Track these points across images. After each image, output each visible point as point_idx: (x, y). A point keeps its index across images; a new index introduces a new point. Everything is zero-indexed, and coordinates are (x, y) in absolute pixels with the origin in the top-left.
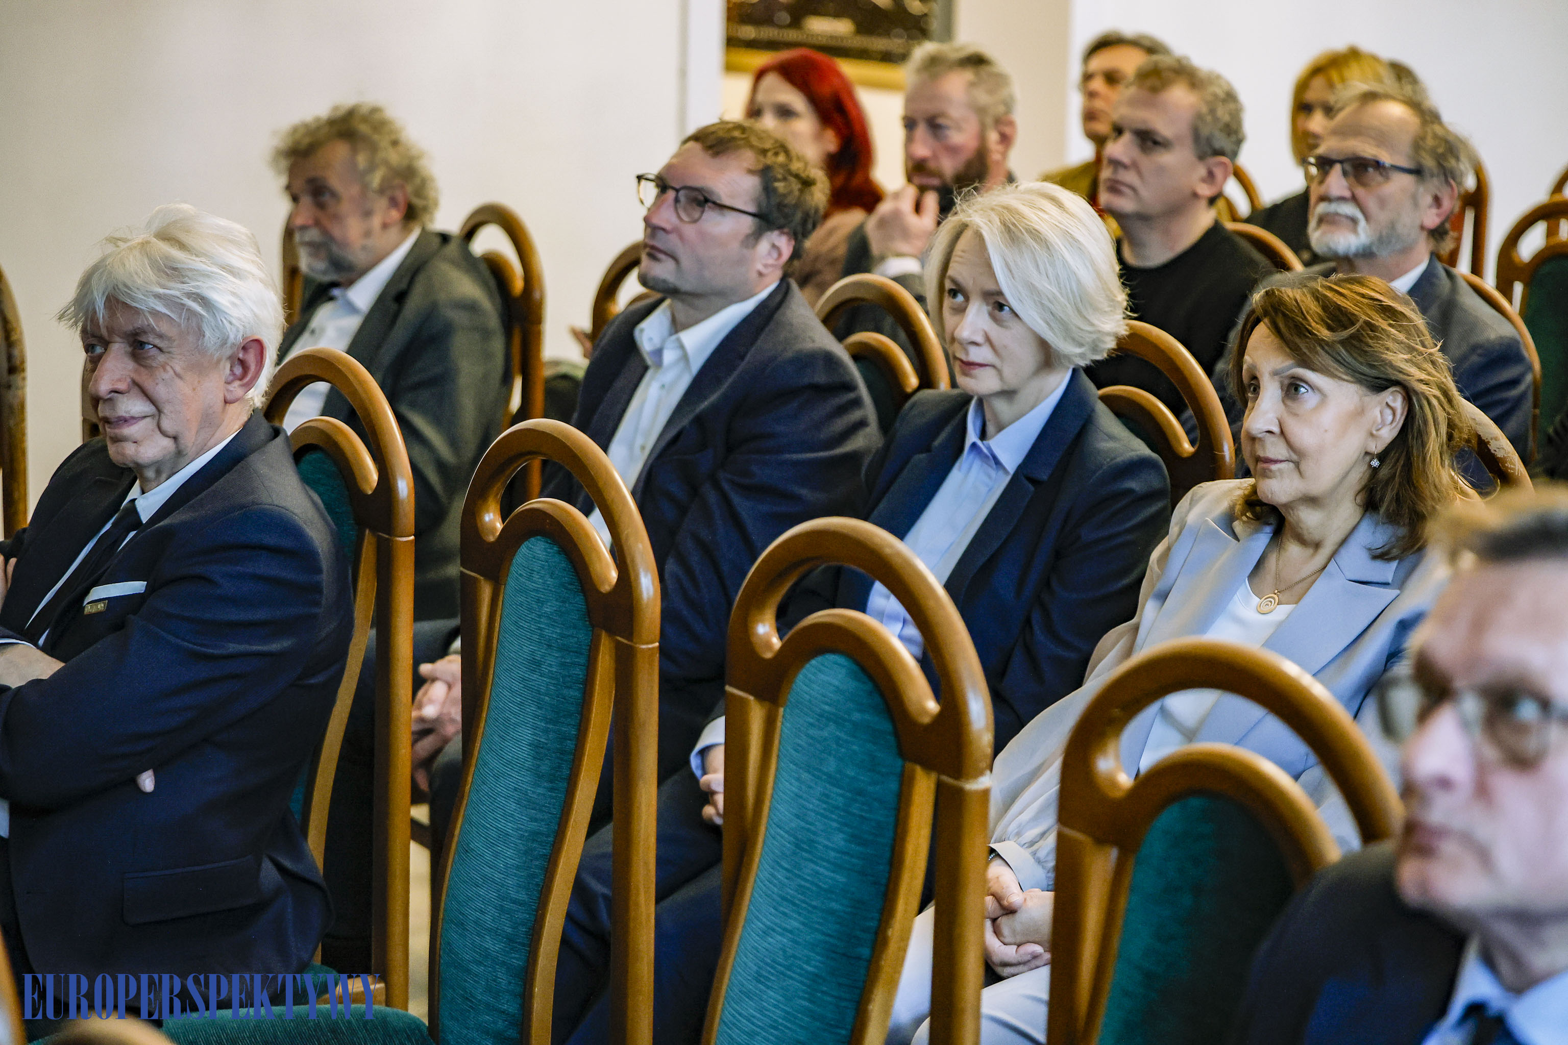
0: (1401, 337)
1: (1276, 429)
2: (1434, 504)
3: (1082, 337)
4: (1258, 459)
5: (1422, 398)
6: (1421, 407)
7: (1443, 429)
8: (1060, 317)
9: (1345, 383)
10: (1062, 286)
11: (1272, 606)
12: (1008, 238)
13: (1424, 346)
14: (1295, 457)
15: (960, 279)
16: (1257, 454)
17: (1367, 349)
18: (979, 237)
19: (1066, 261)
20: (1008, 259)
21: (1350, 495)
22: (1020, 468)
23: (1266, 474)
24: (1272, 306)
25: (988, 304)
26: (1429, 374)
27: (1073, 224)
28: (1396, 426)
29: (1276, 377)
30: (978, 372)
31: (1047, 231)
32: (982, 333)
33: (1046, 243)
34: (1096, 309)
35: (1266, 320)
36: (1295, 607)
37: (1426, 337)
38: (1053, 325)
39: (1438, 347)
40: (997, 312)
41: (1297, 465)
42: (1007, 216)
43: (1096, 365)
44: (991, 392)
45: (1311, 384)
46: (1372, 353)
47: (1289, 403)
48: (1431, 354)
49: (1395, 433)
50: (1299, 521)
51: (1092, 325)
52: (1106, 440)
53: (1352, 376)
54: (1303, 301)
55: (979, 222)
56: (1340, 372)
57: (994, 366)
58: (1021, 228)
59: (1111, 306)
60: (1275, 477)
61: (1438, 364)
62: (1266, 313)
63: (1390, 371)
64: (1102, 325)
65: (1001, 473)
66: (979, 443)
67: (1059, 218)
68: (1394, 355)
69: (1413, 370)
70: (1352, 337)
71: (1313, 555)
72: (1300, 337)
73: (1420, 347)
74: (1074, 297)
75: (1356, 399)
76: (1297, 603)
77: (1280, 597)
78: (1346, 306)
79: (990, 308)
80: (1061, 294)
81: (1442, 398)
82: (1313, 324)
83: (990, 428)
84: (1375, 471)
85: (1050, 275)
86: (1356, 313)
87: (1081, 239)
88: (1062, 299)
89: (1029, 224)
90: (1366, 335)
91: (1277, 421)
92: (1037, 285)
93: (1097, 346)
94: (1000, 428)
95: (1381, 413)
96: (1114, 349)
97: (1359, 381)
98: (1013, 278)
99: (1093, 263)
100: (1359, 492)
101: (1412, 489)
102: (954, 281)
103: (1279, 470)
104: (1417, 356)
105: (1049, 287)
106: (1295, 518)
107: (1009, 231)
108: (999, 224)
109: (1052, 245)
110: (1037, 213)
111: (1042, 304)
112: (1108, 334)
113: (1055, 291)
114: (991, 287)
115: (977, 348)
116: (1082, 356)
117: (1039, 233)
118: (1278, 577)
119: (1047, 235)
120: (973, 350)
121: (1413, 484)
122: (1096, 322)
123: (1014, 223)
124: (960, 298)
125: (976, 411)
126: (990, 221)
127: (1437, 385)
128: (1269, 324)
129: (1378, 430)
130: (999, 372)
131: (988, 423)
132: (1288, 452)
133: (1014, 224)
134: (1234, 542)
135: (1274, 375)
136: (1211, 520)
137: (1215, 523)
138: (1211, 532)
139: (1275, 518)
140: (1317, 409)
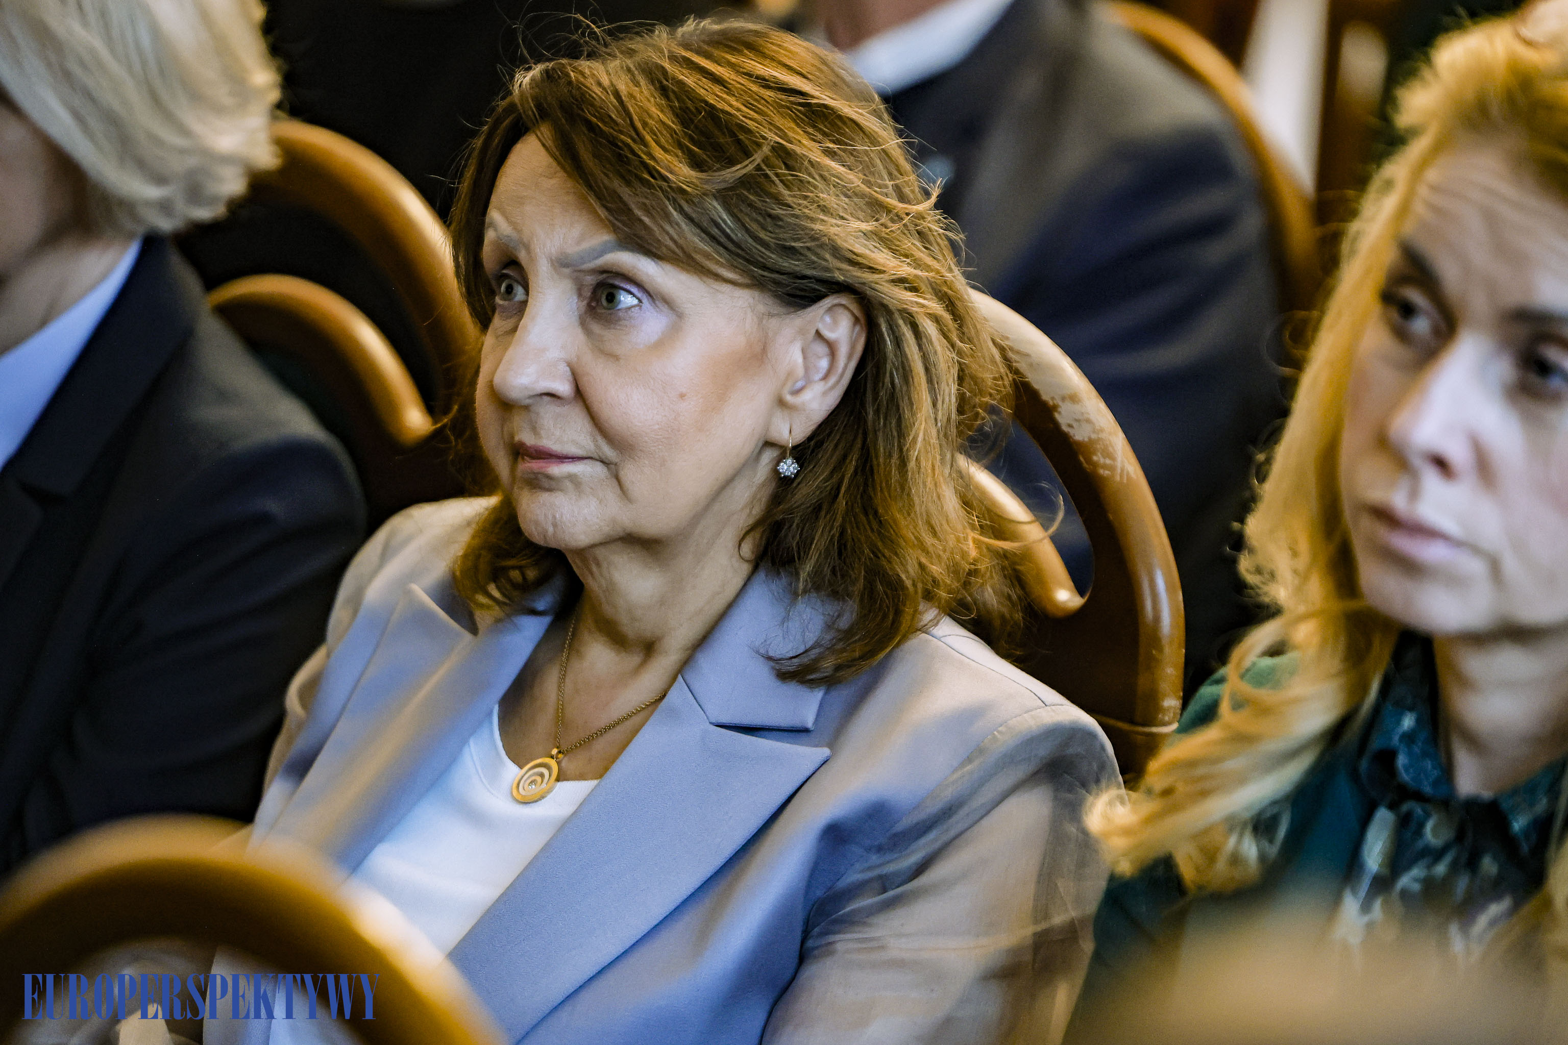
0: (854, 179)
1: (564, 388)
2: (924, 560)
3: (160, 160)
4: (518, 452)
5: (901, 322)
6: (898, 342)
7: (950, 390)
8: (107, 105)
9: (727, 288)
10: (115, 34)
11: (544, 785)
13: (902, 198)
14: (608, 452)
16: (517, 439)
17: (778, 211)
21: (729, 536)
22: (11, 465)
23: (537, 483)
24: (562, 107)
26: (918, 264)
28: (838, 382)
29: (567, 271)
35: (545, 130)
36: (598, 785)
37: (906, 179)
38: (90, 123)
39: (933, 199)
41: (612, 468)
45: (647, 286)
46: (792, 220)
47: (596, 328)
48: (921, 216)
49: (833, 399)
50: (611, 588)
53: (744, 272)
54: (631, 96)
56: (718, 262)
59: (237, 94)
60: (561, 490)
61: (932, 238)
62: (543, 113)
63: (833, 262)
64: (212, 137)
68: (840, 222)
69: (882, 257)
70: (745, 182)
71: (638, 670)
72: (628, 183)
73: (893, 202)
74: (142, 63)
75: (750, 322)
76: (600, 775)
77: (563, 764)
78: (728, 108)
81: (947, 317)
82: (658, 153)
84: (783, 484)
85: (87, 6)
86: (751, 125)
90: (775, 179)
91: (568, 369)
93: (199, 185)
95: (804, 351)
97: (757, 284)
100: (747, 533)
101: (875, 526)
103: (572, 478)
104: (890, 224)
106: (603, 582)
118: (561, 720)
121: (876, 513)
122: (195, 127)
127: (933, 289)
128: (549, 143)
129: (797, 392)
132: (595, 441)
134: (467, 636)
135: (562, 263)
136: (422, 589)
137: (430, 597)
138: (421, 618)
139: (558, 582)
140: (662, 345)
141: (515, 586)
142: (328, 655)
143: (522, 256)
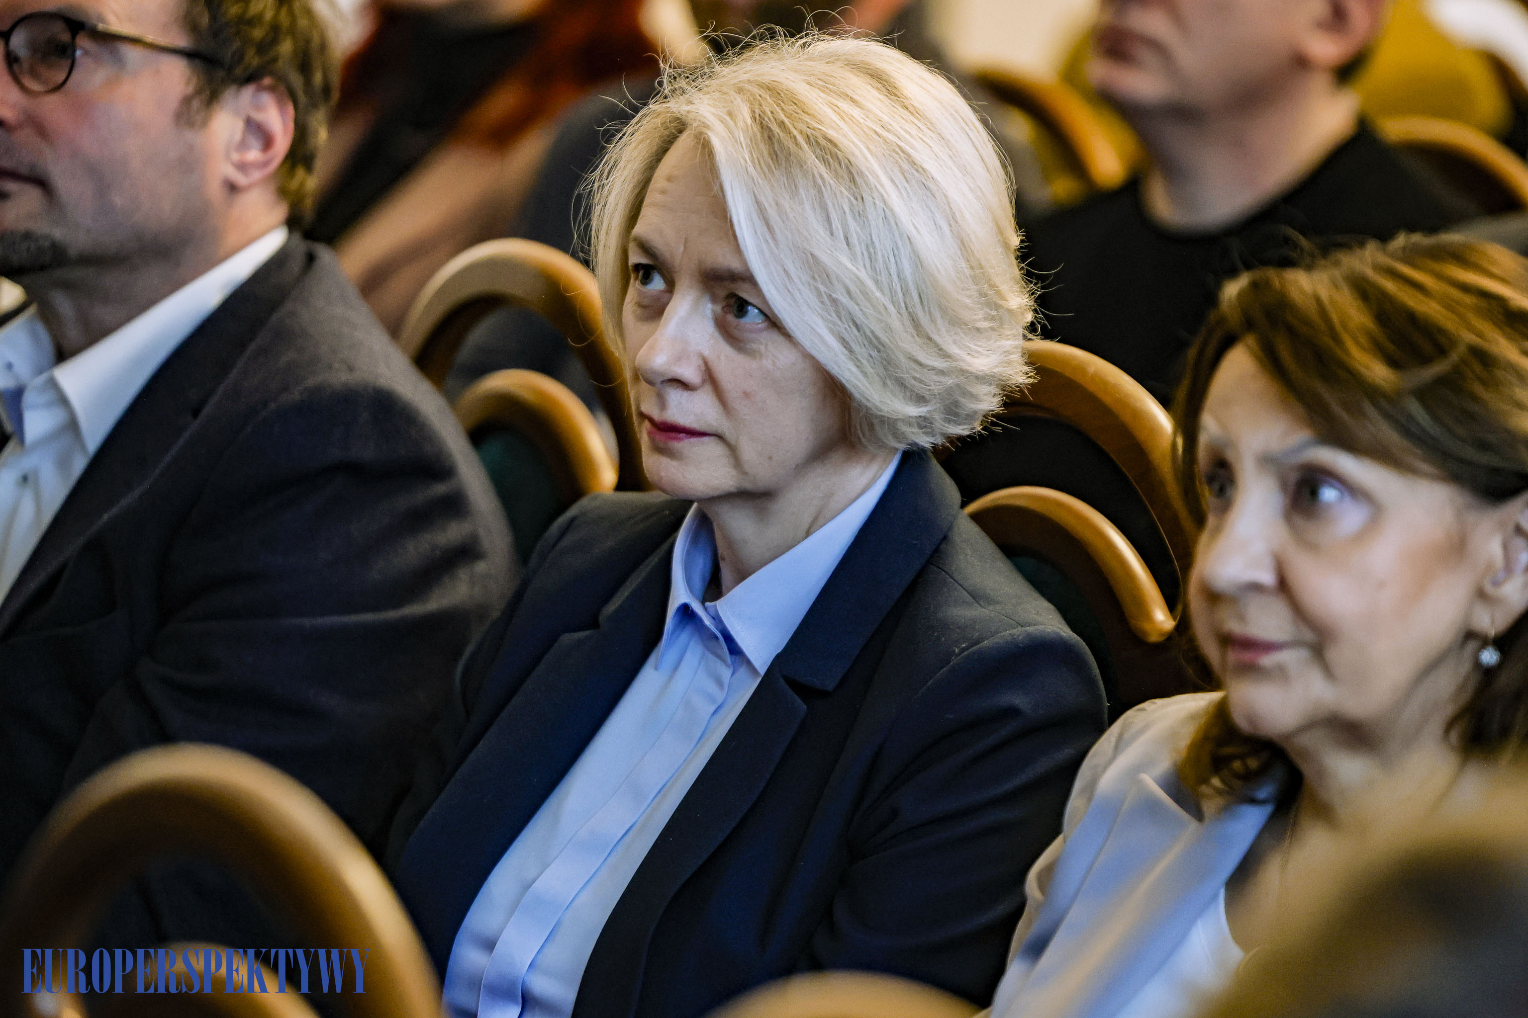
3: (921, 381)
8: (872, 332)
9: (1424, 481)
10: (880, 265)
12: (766, 153)
14: (1311, 637)
15: (658, 242)
16: (1225, 628)
17: (1474, 408)
18: (705, 148)
19: (892, 210)
20: (762, 199)
22: (779, 661)
24: (1266, 316)
25: (714, 299)
27: (914, 131)
29: (1272, 467)
30: (685, 445)
31: (853, 143)
32: (696, 362)
33: (847, 167)
34: (955, 322)
35: (1250, 339)
38: (856, 348)
40: (730, 318)
41: (1318, 654)
42: (769, 105)
43: (957, 447)
44: (716, 493)
45: (1346, 481)
51: (944, 355)
52: (965, 603)
53: (1442, 467)
55: (707, 115)
56: (1416, 456)
57: (719, 437)
58: (795, 132)
59: (993, 319)
60: (1268, 680)
64: (968, 358)
65: (742, 671)
66: (697, 607)
67: (886, 118)
72: (1326, 380)
74: (906, 292)
75: (1448, 516)
79: (718, 308)
80: (877, 282)
82: (1355, 352)
83: (726, 574)
84: (1488, 672)
85: (854, 240)
86: (1449, 327)
87: (930, 165)
88: (878, 294)
89: (816, 125)
90: (1472, 377)
91: (1272, 560)
92: (824, 258)
93: (956, 404)
94: (742, 575)
95: (1505, 547)
96: (996, 416)
97: (1456, 478)
98: (774, 238)
99: (953, 219)
100: (1453, 719)
102: (645, 247)
103: (1280, 665)
105: (850, 266)
107: (769, 138)
108: (749, 121)
109: (861, 174)
110: (834, 101)
111: (834, 301)
112: (982, 379)
113: (863, 275)
114: (725, 260)
115: (686, 394)
116: (924, 423)
117: (836, 145)
119: (853, 154)
120: (675, 396)
122: (954, 350)
123: (783, 122)
124: (658, 284)
125: (694, 540)
126: (730, 114)
128: (1256, 349)
129: (1496, 585)
130: (732, 449)
131: (722, 565)
132: (1297, 628)
133: (782, 125)
134: (1192, 825)
135: (1267, 461)
136: (1151, 777)
137: (1159, 786)
138: (1150, 807)
139: (1279, 772)
140: (1362, 536)
141: (1238, 776)
142: (1065, 841)
143: (1230, 456)
